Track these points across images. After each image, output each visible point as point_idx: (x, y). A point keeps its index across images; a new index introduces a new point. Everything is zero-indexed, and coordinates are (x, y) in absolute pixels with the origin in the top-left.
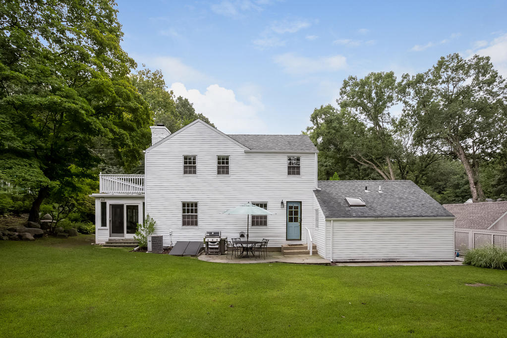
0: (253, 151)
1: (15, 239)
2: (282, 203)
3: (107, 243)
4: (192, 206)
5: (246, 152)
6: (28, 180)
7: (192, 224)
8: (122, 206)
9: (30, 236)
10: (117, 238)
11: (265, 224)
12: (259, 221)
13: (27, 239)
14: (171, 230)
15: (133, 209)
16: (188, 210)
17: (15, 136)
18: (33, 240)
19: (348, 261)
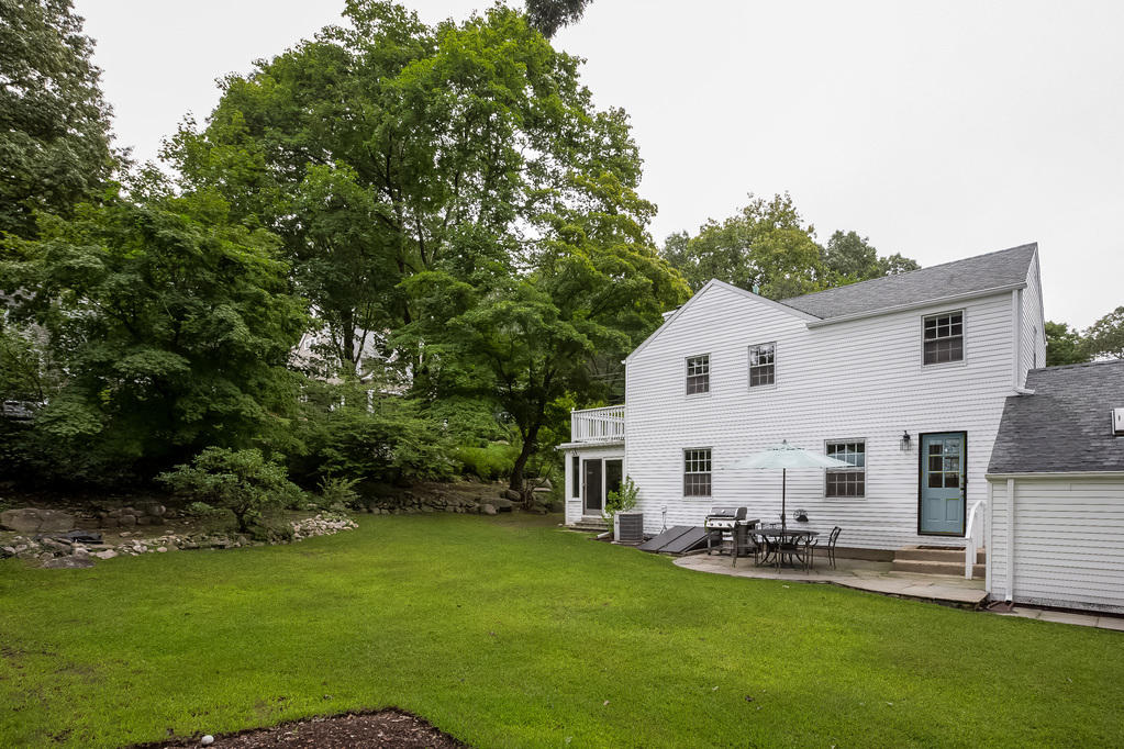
0: (827, 320)
1: (474, 513)
2: (907, 438)
3: (577, 524)
4: (702, 457)
5: (811, 328)
6: (469, 429)
7: (703, 493)
8: (599, 461)
9: (491, 509)
10: (594, 517)
11: (861, 492)
12: (845, 485)
13: (487, 514)
14: (664, 503)
15: (615, 467)
16: (695, 464)
17: (461, 370)
18: (494, 515)
19: (1082, 607)
